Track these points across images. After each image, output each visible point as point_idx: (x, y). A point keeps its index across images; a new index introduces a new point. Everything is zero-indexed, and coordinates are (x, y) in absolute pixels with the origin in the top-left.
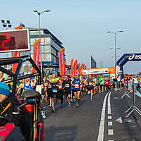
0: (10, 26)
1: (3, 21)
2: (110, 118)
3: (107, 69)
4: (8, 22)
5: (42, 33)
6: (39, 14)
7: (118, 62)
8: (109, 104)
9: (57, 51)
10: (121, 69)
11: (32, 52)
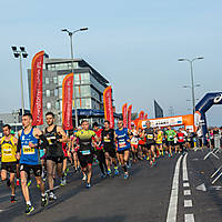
0: (25, 56)
1: (14, 48)
2: (186, 185)
4: (23, 49)
5: (76, 66)
6: (70, 34)
7: (197, 107)
8: (185, 168)
9: (101, 94)
11: (61, 97)
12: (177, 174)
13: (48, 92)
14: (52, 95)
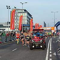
0: (10, 8)
2: (51, 52)
3: (51, 28)
5: (23, 11)
7: (55, 25)
8: (51, 45)
10: (57, 28)
11: (19, 19)
12: (48, 48)
13: (15, 18)
14: (17, 18)
